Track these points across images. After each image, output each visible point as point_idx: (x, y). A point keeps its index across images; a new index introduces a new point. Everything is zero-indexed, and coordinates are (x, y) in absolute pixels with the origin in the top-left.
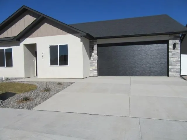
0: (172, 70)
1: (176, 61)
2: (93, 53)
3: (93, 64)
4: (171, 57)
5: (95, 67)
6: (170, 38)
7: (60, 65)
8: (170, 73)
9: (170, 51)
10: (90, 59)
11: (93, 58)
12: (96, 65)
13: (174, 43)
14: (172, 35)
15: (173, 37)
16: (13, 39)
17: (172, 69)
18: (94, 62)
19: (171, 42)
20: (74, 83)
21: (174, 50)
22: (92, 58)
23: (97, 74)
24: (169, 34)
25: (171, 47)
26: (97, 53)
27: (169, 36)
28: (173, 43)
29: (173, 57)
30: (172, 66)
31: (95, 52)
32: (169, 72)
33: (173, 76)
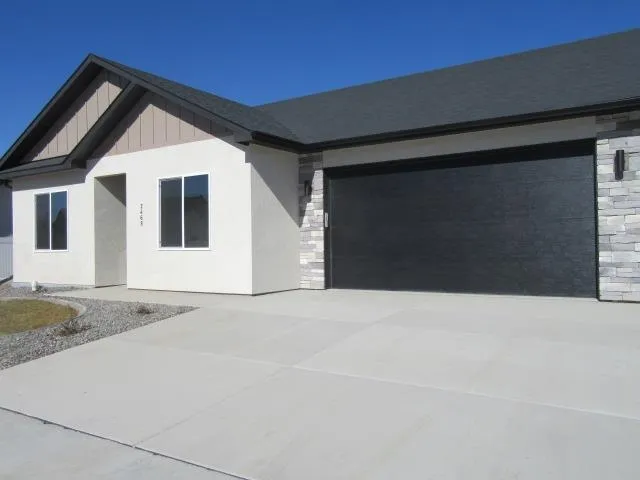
0: (613, 271)
1: (629, 232)
2: (310, 201)
3: (310, 243)
4: (607, 212)
5: (317, 253)
6: (600, 129)
7: (186, 246)
8: (604, 284)
9: (600, 185)
10: (300, 225)
11: (311, 221)
12: (320, 246)
13: (618, 152)
14: (610, 116)
15: (613, 125)
16: (64, 162)
17: (612, 265)
18: (314, 234)
19: (605, 148)
20: (192, 309)
21: (619, 184)
22: (306, 219)
23: (323, 279)
24: (598, 114)
25: (605, 168)
26: (322, 200)
27: (598, 122)
28: (614, 152)
29: (615, 212)
30: (613, 254)
31: (317, 196)
32: (601, 279)
33: (620, 298)
